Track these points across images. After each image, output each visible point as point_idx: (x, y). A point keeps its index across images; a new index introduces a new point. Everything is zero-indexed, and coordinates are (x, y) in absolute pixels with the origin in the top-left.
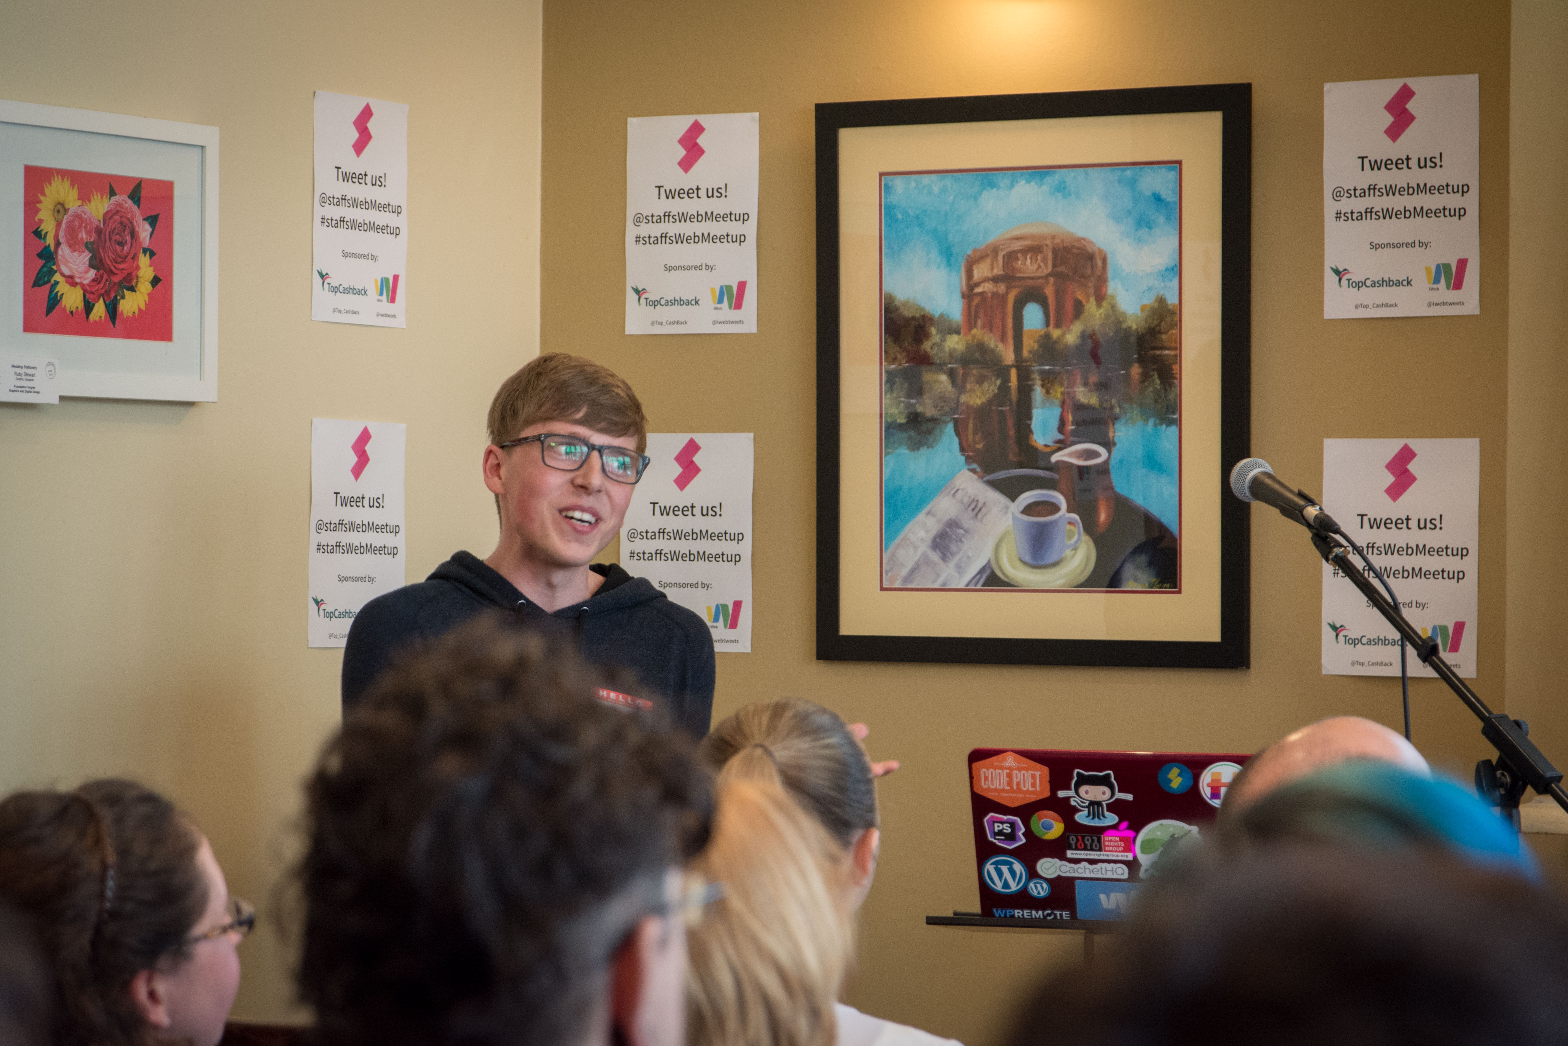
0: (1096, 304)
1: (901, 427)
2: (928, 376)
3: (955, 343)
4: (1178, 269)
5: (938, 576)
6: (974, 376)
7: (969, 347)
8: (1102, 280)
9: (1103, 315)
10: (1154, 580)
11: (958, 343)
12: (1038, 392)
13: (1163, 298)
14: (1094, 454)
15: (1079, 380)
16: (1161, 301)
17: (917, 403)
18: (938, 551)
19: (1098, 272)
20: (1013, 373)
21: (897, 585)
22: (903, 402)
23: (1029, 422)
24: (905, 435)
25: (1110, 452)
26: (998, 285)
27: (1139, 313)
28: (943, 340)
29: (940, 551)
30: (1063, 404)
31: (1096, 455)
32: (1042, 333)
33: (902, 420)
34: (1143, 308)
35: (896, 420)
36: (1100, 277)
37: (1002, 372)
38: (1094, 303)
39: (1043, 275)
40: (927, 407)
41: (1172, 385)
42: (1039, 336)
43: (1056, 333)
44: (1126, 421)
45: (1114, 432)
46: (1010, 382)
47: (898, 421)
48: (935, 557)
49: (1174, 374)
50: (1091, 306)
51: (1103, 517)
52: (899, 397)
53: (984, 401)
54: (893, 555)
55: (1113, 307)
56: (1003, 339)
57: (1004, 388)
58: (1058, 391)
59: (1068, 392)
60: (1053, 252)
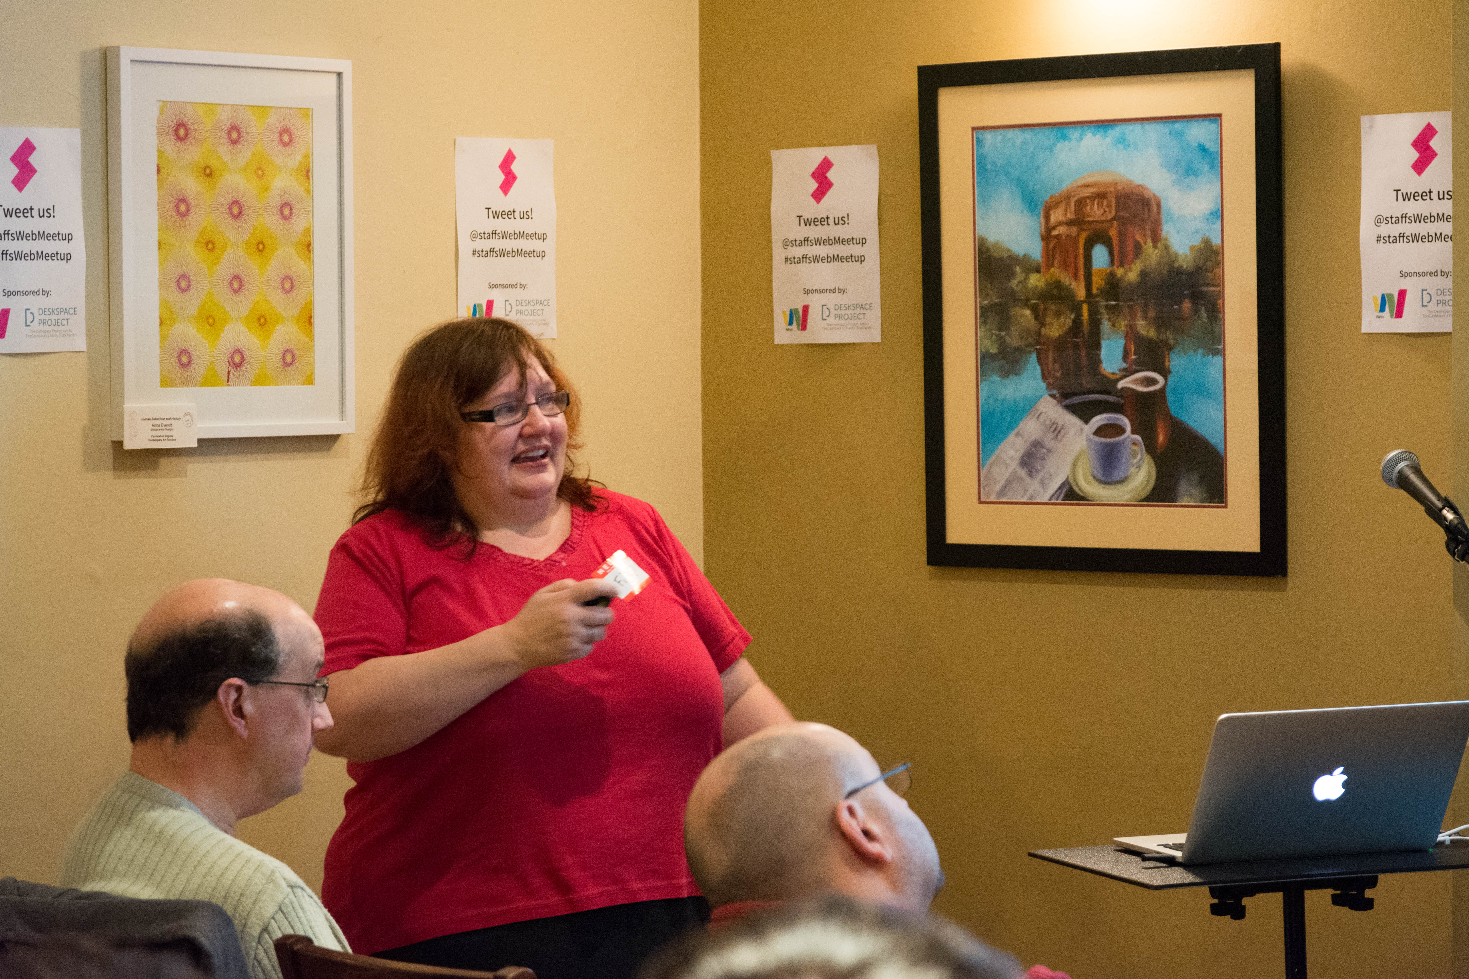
0: (1153, 245)
1: (993, 357)
2: (1015, 312)
3: (1035, 280)
4: (1219, 214)
5: (1026, 491)
6: (1052, 309)
7: (1048, 285)
8: (1157, 223)
9: (1158, 254)
10: (1205, 495)
11: (1039, 281)
12: (1106, 326)
13: (1208, 239)
14: (1152, 381)
15: (1139, 314)
16: (1207, 242)
17: (1005, 335)
18: (1026, 468)
19: (1154, 216)
20: (1085, 307)
21: (992, 499)
22: (994, 334)
23: (1098, 352)
24: (996, 364)
25: (1166, 379)
26: (1071, 227)
27: (1189, 253)
28: (1027, 278)
29: (1027, 467)
30: (1126, 336)
31: (1154, 382)
32: (1108, 271)
33: (994, 351)
34: (1192, 248)
35: (989, 351)
36: (1155, 220)
37: (1076, 308)
38: (1151, 244)
39: (1109, 219)
40: (1014, 340)
41: (1217, 318)
42: (1106, 274)
43: (1120, 272)
44: (1179, 352)
45: (1169, 361)
46: (1082, 316)
47: (991, 351)
48: (1023, 473)
49: (1218, 308)
50: (1148, 247)
51: (1161, 438)
52: (992, 330)
53: (1062, 333)
54: (989, 472)
55: (1167, 247)
56: (1076, 277)
57: (1077, 322)
58: (1123, 324)
59: (1131, 325)
60: (1116, 197)
